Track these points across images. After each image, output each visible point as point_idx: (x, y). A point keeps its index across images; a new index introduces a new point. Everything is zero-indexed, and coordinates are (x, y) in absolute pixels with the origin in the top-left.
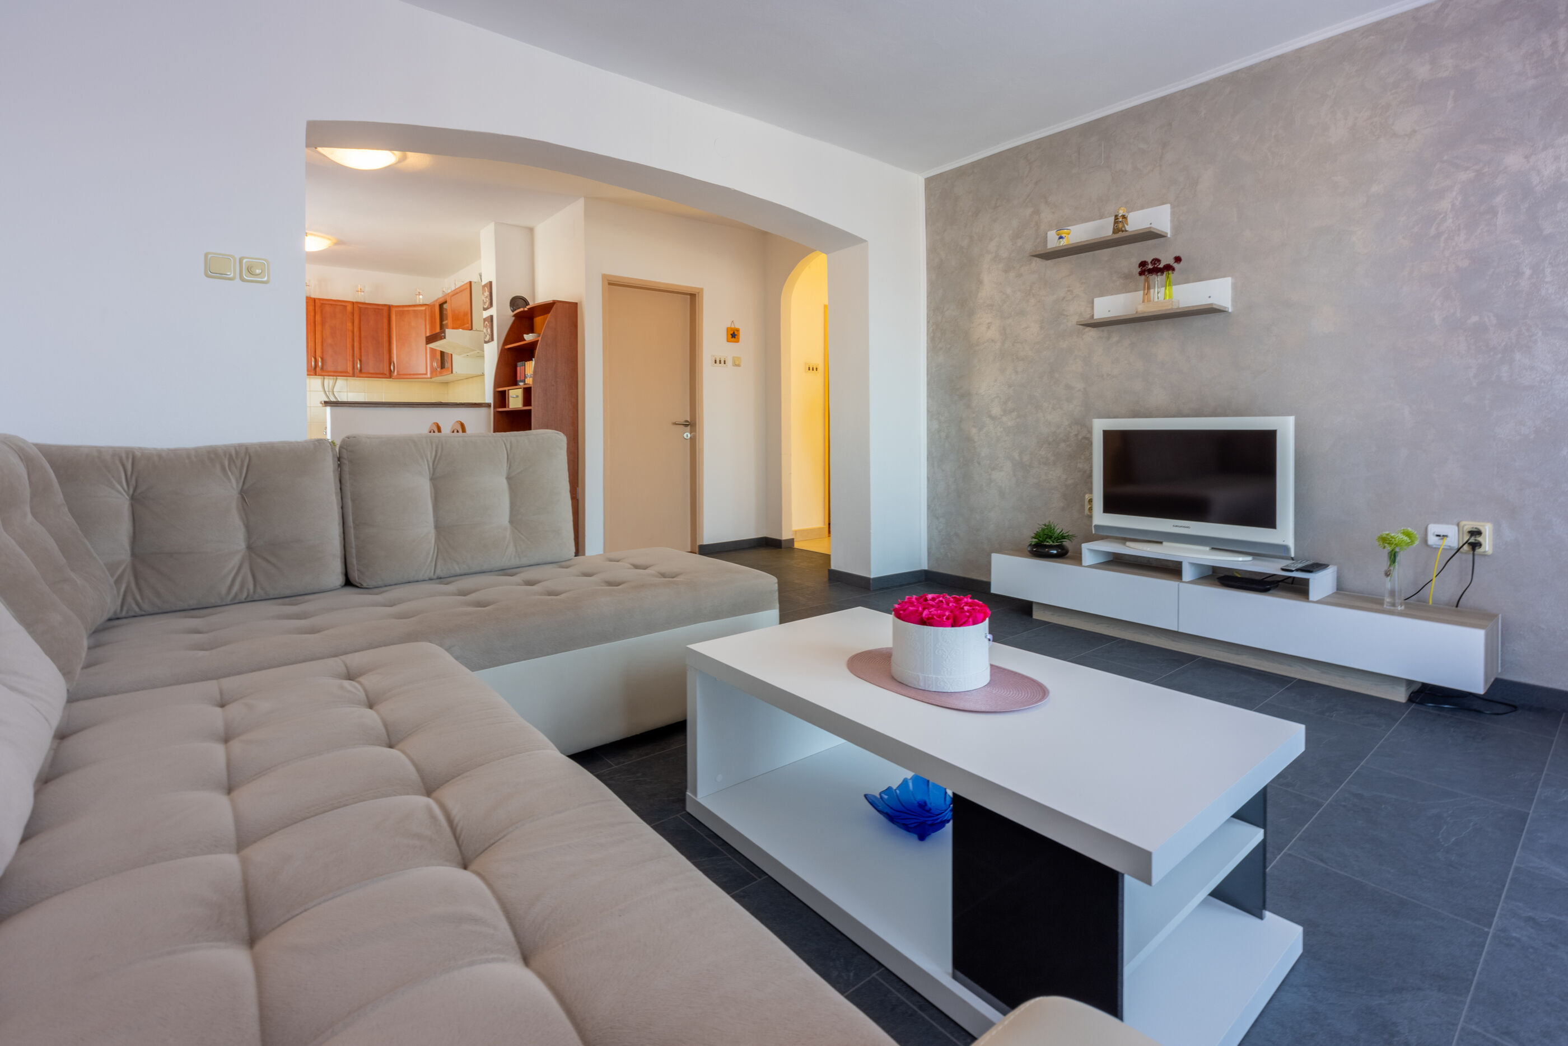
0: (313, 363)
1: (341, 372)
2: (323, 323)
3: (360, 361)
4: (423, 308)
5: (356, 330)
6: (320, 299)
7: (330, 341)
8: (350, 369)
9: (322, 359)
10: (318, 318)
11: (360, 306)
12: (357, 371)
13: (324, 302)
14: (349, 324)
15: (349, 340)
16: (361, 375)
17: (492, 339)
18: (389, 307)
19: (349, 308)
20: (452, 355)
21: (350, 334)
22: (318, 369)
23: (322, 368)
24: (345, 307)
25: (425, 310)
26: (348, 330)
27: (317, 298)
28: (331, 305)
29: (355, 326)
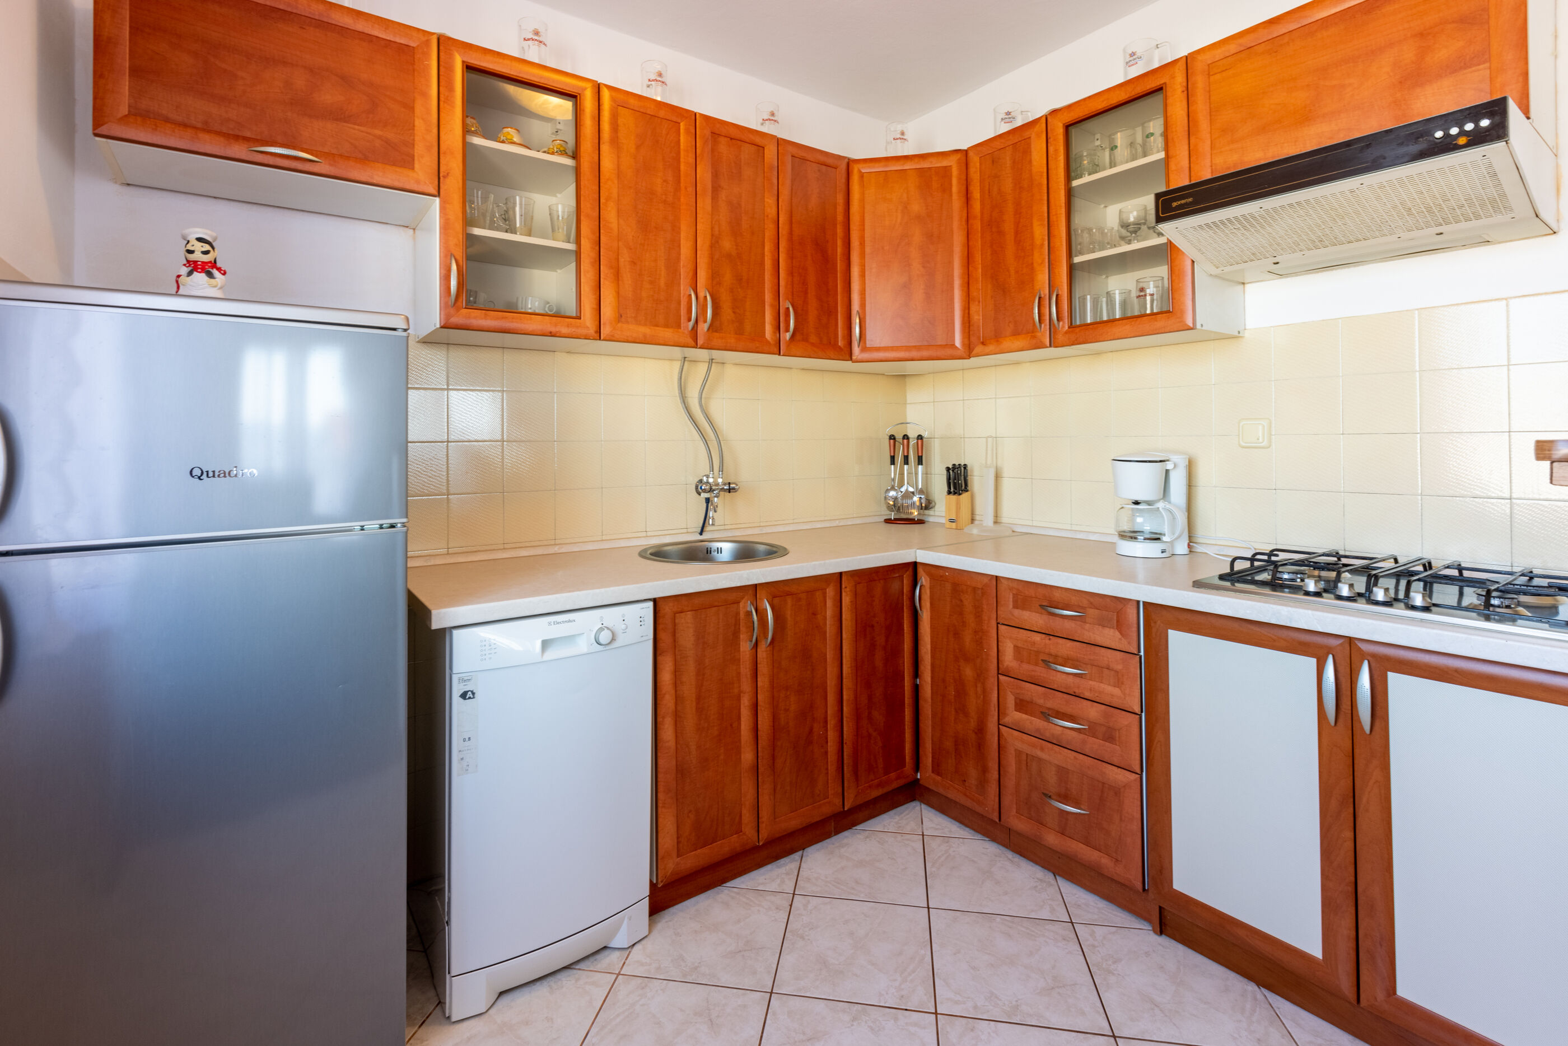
0: (693, 310)
1: (752, 338)
2: (716, 189)
3: (793, 307)
4: (949, 162)
5: (783, 217)
6: (707, 118)
7: (727, 242)
8: (770, 332)
9: (712, 296)
10: (702, 172)
11: (791, 149)
12: (787, 338)
13: (717, 129)
14: (770, 201)
15: (769, 247)
16: (792, 349)
18: (850, 163)
19: (769, 153)
21: (770, 230)
22: (700, 328)
23: (711, 326)
24: (761, 150)
25: (952, 167)
26: (767, 216)
27: (701, 115)
28: (731, 139)
29: (782, 206)
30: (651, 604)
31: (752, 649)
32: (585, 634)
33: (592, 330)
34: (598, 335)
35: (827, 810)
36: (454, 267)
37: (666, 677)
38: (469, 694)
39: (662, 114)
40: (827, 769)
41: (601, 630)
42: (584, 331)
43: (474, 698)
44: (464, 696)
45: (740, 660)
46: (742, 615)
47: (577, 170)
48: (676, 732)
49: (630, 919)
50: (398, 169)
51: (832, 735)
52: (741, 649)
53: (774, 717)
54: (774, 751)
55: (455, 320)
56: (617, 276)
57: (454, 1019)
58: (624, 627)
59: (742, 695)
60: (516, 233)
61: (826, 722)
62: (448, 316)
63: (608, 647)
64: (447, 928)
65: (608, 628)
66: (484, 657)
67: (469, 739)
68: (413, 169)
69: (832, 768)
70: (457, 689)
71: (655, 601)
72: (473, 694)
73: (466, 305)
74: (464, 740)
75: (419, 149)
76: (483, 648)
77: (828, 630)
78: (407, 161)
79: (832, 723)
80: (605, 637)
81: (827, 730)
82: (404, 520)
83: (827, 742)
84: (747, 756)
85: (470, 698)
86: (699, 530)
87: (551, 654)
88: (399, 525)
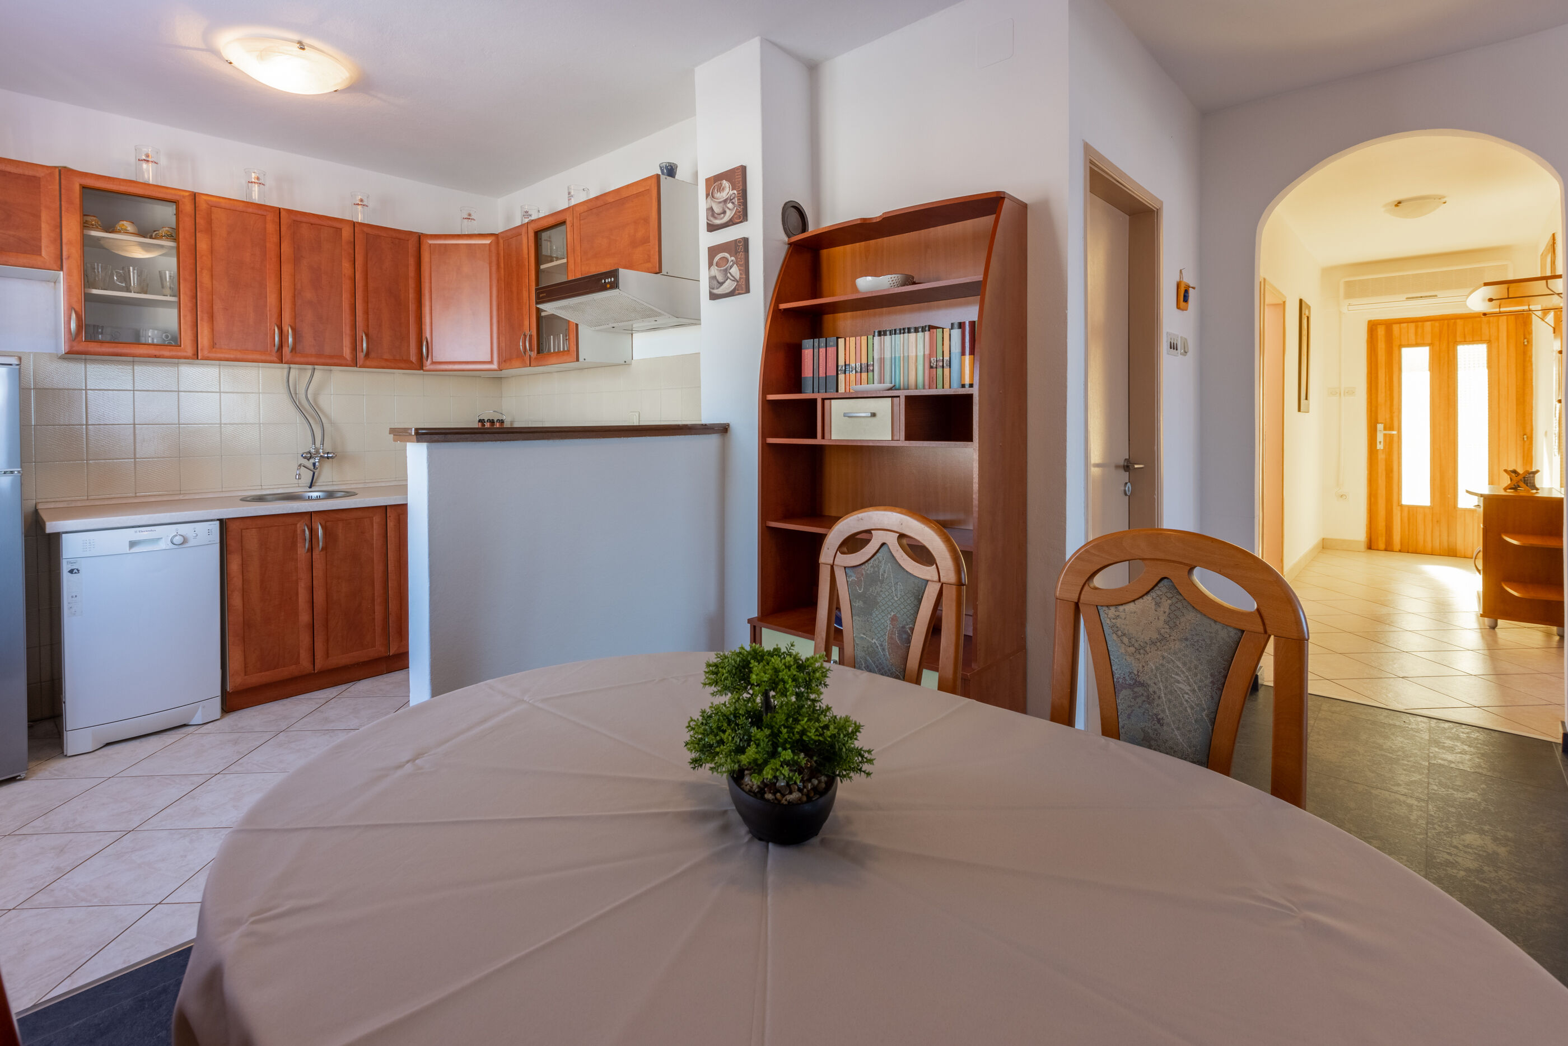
0: (277, 339)
1: (331, 357)
2: (296, 260)
3: (367, 335)
4: (487, 242)
5: (359, 276)
6: (290, 212)
7: (309, 295)
8: (347, 352)
9: (294, 330)
10: (286, 247)
11: (365, 229)
12: (361, 356)
13: (298, 218)
14: (346, 265)
15: (346, 296)
16: (368, 363)
17: (743, 287)
18: (420, 238)
19: (346, 233)
20: (577, 325)
21: (346, 285)
22: (287, 351)
23: (294, 349)
24: (338, 231)
25: (490, 244)
26: (344, 275)
27: (284, 209)
28: (312, 224)
29: (357, 268)
30: (218, 522)
31: (307, 552)
32: (163, 539)
33: (190, 351)
34: (196, 356)
35: (371, 653)
36: (74, 316)
37: (234, 566)
38: (75, 571)
39: (250, 210)
40: (374, 629)
41: (176, 536)
42: (184, 354)
43: (79, 573)
44: (71, 571)
45: (297, 559)
46: (299, 531)
47: (178, 248)
48: (243, 601)
49: (204, 707)
50: (29, 256)
51: (378, 609)
52: (299, 553)
53: (327, 595)
54: (327, 615)
55: (76, 348)
56: (212, 318)
57: (68, 755)
58: (195, 535)
59: (299, 580)
60: (131, 292)
61: (373, 600)
62: (71, 347)
63: (181, 546)
64: (64, 705)
65: (180, 535)
66: (85, 550)
67: (76, 596)
68: (41, 255)
69: (378, 630)
70: (65, 567)
71: (221, 521)
72: (78, 570)
73: (85, 339)
74: (72, 597)
75: (45, 242)
76: (85, 544)
77: (375, 543)
78: (37, 251)
79: (378, 600)
80: (178, 540)
81: (374, 605)
82: (19, 469)
83: (375, 613)
84: (304, 618)
85: (75, 573)
86: (309, 485)
87: (135, 550)
88: (16, 472)
